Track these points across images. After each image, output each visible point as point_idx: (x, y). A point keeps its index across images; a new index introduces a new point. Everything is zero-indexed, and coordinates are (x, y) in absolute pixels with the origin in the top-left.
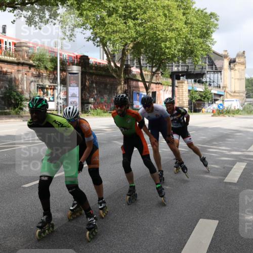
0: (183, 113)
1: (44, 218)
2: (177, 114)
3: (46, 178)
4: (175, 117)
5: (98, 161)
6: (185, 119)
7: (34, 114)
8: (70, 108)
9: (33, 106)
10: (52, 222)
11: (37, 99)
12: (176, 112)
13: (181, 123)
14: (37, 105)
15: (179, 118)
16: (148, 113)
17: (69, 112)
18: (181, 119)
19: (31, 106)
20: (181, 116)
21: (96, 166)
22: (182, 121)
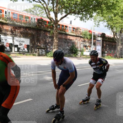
0: (105, 63)
2: (99, 64)
4: (98, 66)
6: (106, 67)
12: (99, 62)
13: (103, 71)
15: (101, 67)
18: (103, 68)
20: (103, 66)
22: (104, 69)
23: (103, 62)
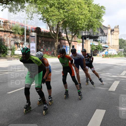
1: (27, 104)
3: (28, 86)
4: (86, 58)
6: (91, 59)
12: (87, 56)
15: (88, 59)
16: (74, 56)
17: (39, 55)
21: (49, 80)
22: (90, 60)
23: (89, 55)
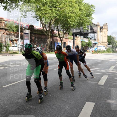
1: (28, 93)
3: (29, 78)
5: (47, 71)
7: (27, 50)
8: (39, 48)
9: (27, 47)
10: (31, 95)
11: (28, 44)
14: (29, 47)
17: (39, 50)
19: (26, 47)
20: (82, 54)
21: (46, 73)
